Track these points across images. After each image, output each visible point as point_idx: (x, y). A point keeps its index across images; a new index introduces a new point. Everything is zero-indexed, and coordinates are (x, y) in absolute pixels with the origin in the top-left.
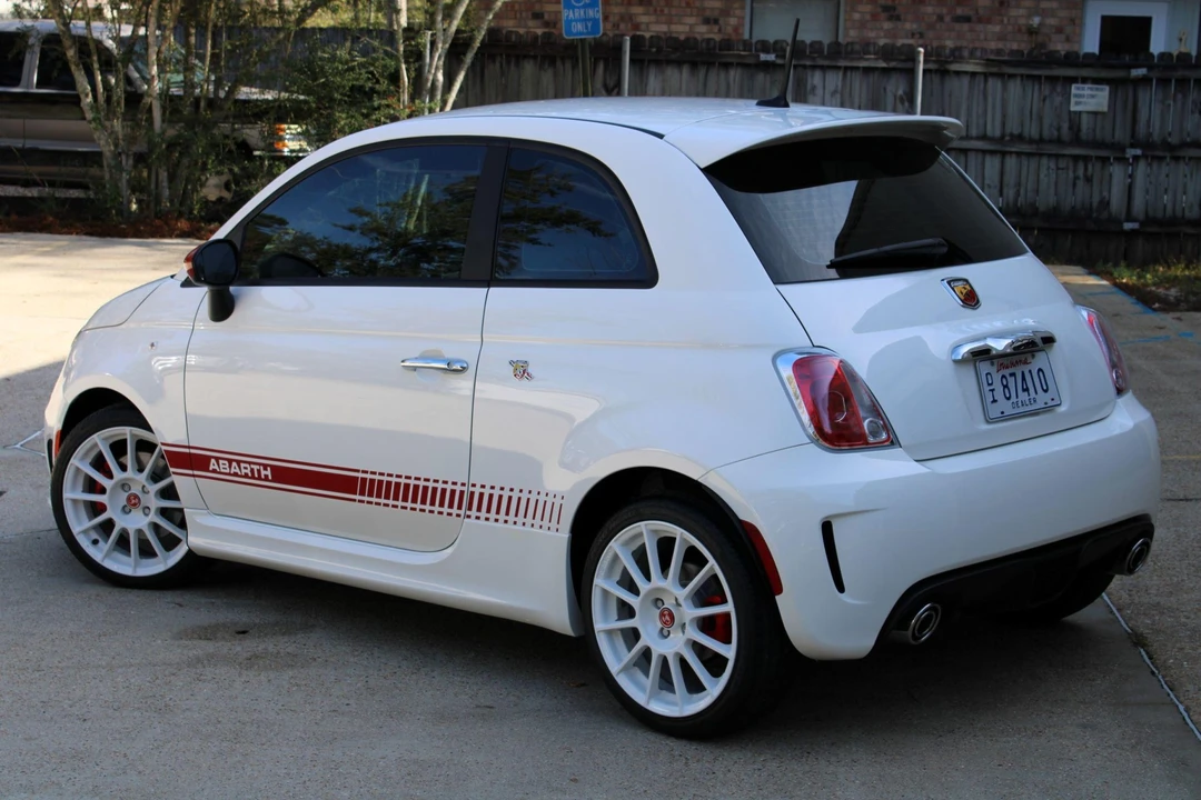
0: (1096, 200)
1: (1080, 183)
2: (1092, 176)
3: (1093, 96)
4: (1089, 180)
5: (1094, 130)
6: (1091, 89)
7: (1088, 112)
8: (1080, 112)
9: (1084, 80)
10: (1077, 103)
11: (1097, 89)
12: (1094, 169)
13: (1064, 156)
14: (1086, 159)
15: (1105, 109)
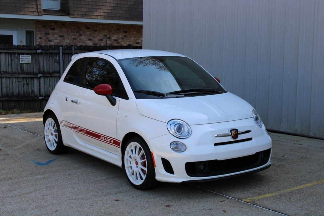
0: (30, 91)
1: (25, 86)
2: (28, 83)
3: (26, 59)
4: (28, 84)
5: (28, 69)
6: (26, 56)
7: (25, 64)
8: (23, 64)
9: (23, 54)
10: (22, 61)
11: (27, 56)
12: (29, 81)
13: (20, 77)
14: (26, 78)
15: (31, 63)
